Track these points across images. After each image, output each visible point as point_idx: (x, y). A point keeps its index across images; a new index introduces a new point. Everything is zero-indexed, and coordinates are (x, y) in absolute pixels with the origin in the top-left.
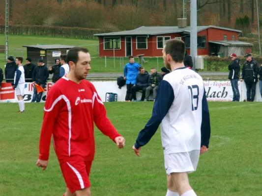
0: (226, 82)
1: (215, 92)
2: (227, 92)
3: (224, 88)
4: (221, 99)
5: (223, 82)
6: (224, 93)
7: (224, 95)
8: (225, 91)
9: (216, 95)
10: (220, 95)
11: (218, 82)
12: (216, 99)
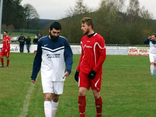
0: (17, 45)
1: (12, 49)
2: (17, 49)
3: (16, 47)
4: (15, 52)
5: (16, 45)
6: (16, 49)
7: (16, 50)
8: (17, 48)
9: (13, 50)
10: (15, 50)
11: (14, 45)
12: (13, 51)
